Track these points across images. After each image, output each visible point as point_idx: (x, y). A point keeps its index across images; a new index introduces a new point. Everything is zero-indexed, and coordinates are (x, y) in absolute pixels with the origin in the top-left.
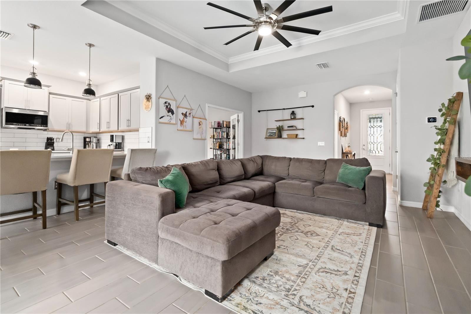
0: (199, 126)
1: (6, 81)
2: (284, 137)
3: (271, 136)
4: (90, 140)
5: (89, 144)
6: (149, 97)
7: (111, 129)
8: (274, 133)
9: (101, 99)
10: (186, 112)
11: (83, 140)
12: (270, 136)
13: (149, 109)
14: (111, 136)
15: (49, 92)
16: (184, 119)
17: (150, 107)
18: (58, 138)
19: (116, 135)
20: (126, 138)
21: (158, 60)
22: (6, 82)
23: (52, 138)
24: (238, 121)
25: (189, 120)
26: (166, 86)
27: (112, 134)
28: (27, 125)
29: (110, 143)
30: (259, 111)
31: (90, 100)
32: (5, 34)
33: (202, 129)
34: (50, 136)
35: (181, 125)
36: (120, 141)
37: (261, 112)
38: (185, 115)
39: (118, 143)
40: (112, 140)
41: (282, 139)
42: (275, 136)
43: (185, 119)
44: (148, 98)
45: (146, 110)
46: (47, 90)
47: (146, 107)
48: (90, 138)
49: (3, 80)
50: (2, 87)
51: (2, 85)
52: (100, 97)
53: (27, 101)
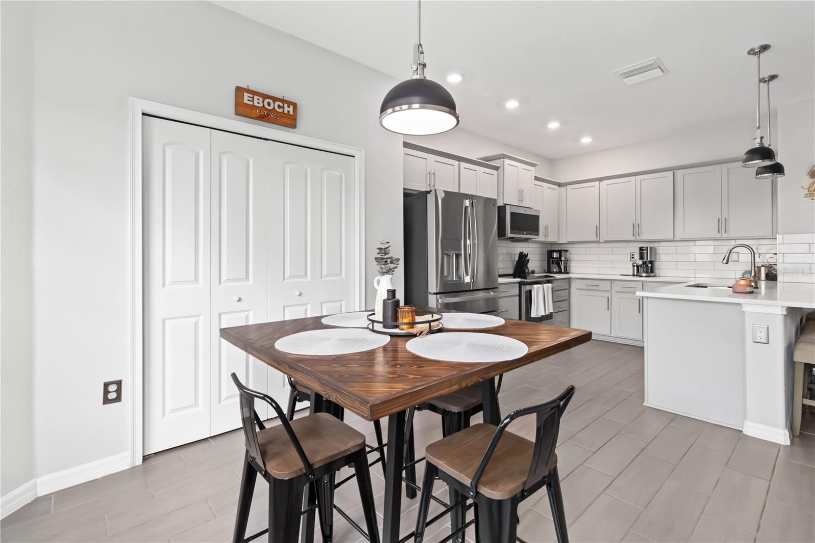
1: (505, 160)
4: (558, 257)
7: (645, 236)
9: (603, 183)
22: (507, 161)
28: (524, 233)
40: (642, 257)
45: (810, 198)
46: (533, 172)
47: (810, 194)
48: (560, 252)
49: (501, 159)
50: (498, 170)
51: (499, 167)
52: (600, 179)
53: (521, 193)
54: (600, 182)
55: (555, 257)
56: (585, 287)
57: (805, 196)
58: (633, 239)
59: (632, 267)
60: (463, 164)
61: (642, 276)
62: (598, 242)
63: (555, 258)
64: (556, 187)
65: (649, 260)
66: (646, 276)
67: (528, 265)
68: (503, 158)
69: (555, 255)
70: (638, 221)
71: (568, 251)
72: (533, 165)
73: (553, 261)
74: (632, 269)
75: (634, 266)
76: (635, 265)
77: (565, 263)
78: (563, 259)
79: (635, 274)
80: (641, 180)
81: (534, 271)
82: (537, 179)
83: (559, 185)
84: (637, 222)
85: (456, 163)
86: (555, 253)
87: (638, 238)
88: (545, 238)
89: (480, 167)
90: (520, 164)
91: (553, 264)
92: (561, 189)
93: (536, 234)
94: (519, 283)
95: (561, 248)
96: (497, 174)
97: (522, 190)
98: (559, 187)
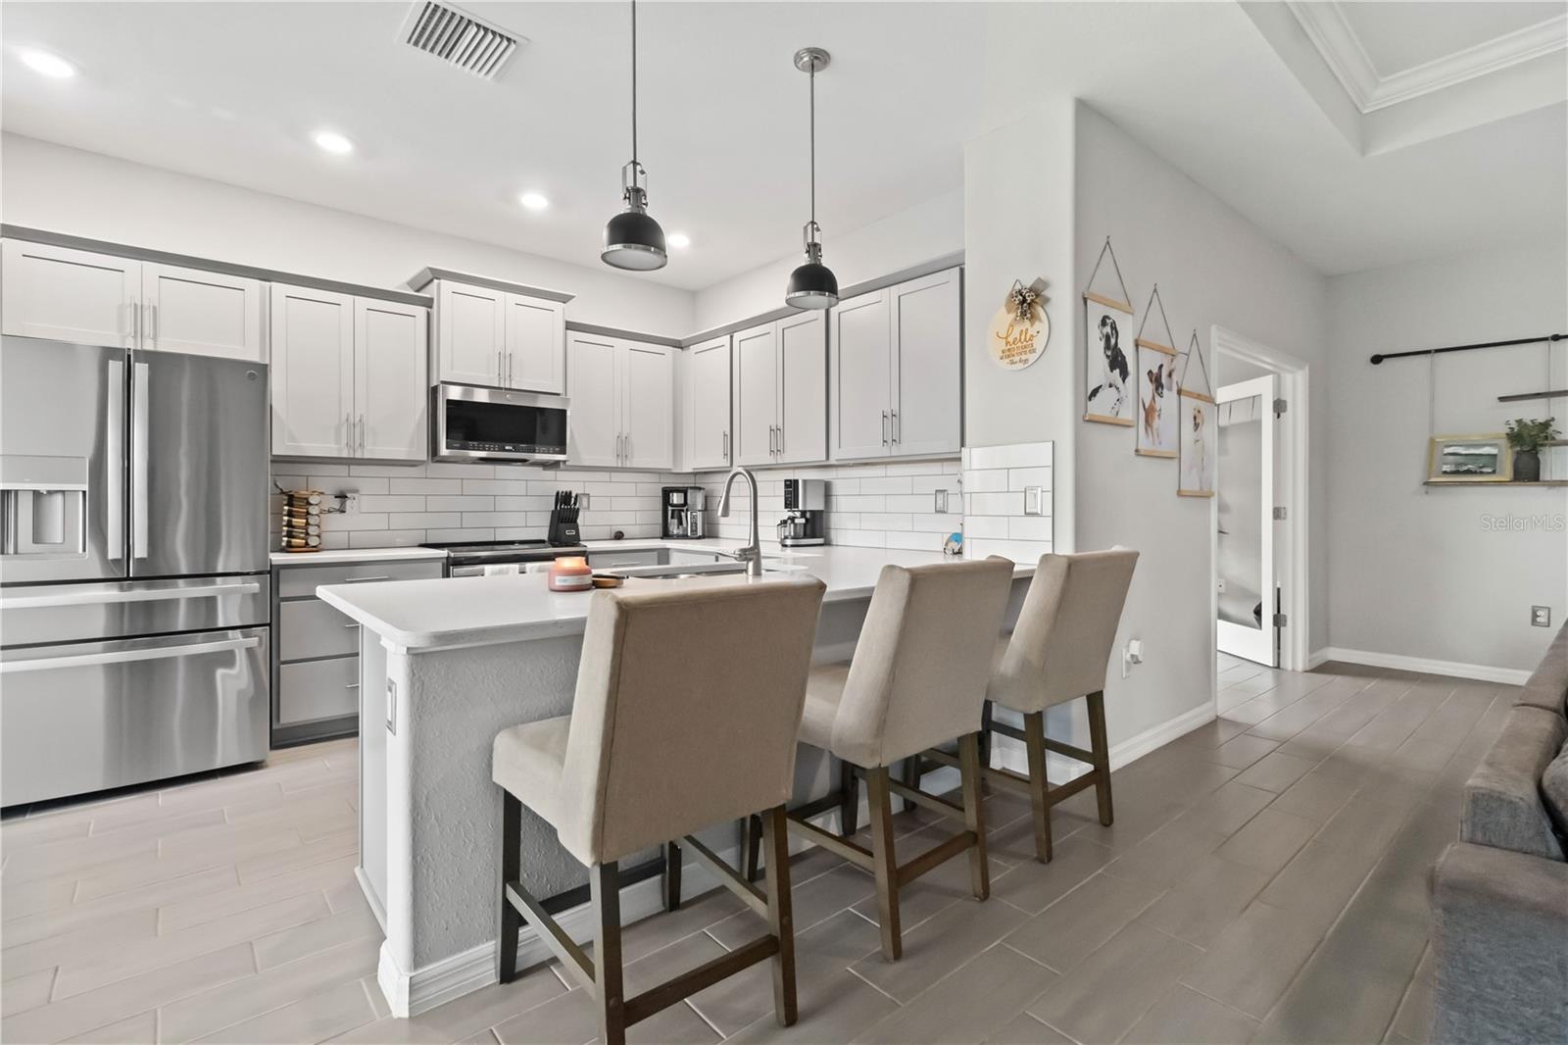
0: (1196, 433)
1: (443, 282)
2: (1557, 477)
3: (1468, 472)
4: (682, 502)
5: (683, 514)
6: (1037, 296)
7: (788, 457)
8: (1484, 461)
9: (737, 336)
10: (1159, 365)
11: (659, 503)
12: (1457, 472)
13: (1032, 358)
14: (787, 486)
15: (567, 323)
16: (1154, 398)
17: (1039, 343)
18: (584, 494)
19: (805, 481)
20: (838, 489)
21: (1086, 110)
22: (446, 285)
23: (570, 493)
24: (1279, 407)
25: (1168, 402)
26: (1104, 244)
27: (791, 475)
28: (507, 448)
29: (786, 514)
30: (1377, 359)
31: (682, 348)
32: (498, 39)
33: (1203, 447)
34: (564, 488)
35: (1146, 429)
36: (820, 507)
37: (1385, 360)
38: (1156, 380)
39: (813, 512)
40: (791, 502)
41: (1544, 489)
42: (1494, 472)
43: (1157, 398)
44: (1028, 302)
45: (1008, 360)
46: (560, 312)
47: (1009, 350)
48: (684, 491)
49: (436, 281)
50: (431, 307)
51: (432, 300)
52: (731, 330)
53: (506, 359)
54: (732, 337)
55: (675, 502)
57: (1001, 354)
60: (280, 289)
63: (675, 505)
64: (668, 350)
65: (800, 508)
67: (578, 521)
68: (438, 279)
69: (676, 498)
70: (779, 421)
71: (702, 488)
72: (561, 298)
73: (672, 511)
77: (692, 517)
78: (691, 506)
80: (783, 330)
81: (621, 532)
82: (571, 326)
83: (679, 345)
84: (777, 424)
85: (253, 285)
86: (675, 494)
87: (780, 461)
88: (620, 461)
89: (357, 297)
90: (507, 294)
91: (672, 517)
92: (685, 353)
93: (554, 450)
94: (445, 561)
95: (689, 482)
96: (428, 313)
97: (508, 353)
98: (680, 350)
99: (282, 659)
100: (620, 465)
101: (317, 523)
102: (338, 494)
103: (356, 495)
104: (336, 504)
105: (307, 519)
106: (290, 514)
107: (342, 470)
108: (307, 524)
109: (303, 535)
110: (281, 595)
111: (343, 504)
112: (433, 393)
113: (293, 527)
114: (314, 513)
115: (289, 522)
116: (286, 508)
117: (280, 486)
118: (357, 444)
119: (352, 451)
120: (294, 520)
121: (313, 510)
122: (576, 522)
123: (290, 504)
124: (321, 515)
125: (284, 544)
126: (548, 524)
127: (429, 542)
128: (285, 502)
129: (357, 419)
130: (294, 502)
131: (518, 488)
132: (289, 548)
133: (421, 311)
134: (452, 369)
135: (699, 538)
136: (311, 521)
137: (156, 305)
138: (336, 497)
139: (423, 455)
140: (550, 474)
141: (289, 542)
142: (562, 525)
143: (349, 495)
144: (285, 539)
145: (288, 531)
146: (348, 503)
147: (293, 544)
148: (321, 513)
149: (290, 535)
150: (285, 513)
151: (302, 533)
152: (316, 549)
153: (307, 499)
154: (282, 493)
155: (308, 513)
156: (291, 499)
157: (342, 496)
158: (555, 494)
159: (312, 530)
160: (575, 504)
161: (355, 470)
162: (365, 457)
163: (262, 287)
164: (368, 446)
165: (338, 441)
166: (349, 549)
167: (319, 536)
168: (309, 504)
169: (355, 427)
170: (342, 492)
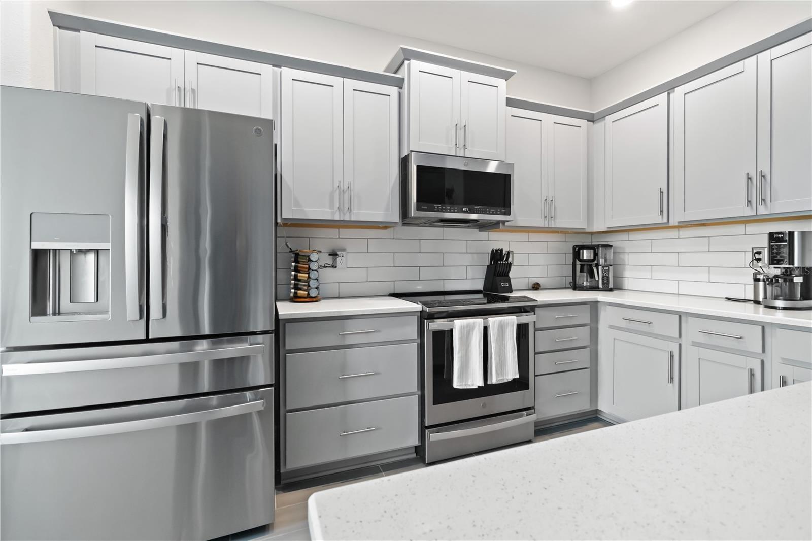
1: (413, 62)
4: (593, 258)
5: (593, 268)
9: (679, 91)
11: (569, 259)
15: (508, 99)
18: (512, 252)
22: (416, 65)
23: (502, 250)
28: (464, 210)
46: (502, 88)
48: (594, 248)
49: (406, 62)
50: (401, 88)
51: (403, 79)
52: (669, 87)
53: (461, 130)
54: (669, 94)
55: (585, 258)
56: (624, 324)
58: (749, 212)
59: (752, 282)
60: (288, 73)
61: (775, 308)
62: (665, 227)
63: (585, 261)
64: (583, 123)
65: (796, 265)
66: (785, 308)
67: (511, 274)
68: (409, 60)
69: (586, 255)
70: (765, 167)
71: (611, 246)
72: (506, 76)
73: (582, 266)
74: (752, 287)
75: (757, 280)
76: (761, 277)
77: (604, 271)
78: (602, 261)
79: (761, 298)
80: (771, 61)
81: (538, 284)
82: (510, 102)
83: (592, 119)
84: (759, 170)
85: (267, 69)
86: (585, 251)
87: (762, 210)
88: (546, 222)
89: (345, 79)
90: (462, 72)
91: (582, 271)
92: (599, 126)
93: (501, 211)
94: (419, 314)
95: (596, 241)
96: (400, 94)
97: (462, 125)
98: (592, 123)
99: (288, 408)
100: (546, 226)
101: (316, 277)
102: (331, 252)
103: (343, 253)
104: (329, 260)
105: (309, 274)
106: (297, 270)
107: (333, 232)
108: (309, 277)
109: (305, 288)
110: (287, 348)
111: (335, 261)
112: (404, 163)
113: (300, 280)
114: (314, 269)
115: (296, 276)
116: (293, 264)
117: (290, 247)
118: (346, 208)
119: (342, 215)
120: (299, 274)
121: (314, 266)
122: (508, 275)
123: (296, 261)
124: (319, 270)
125: (292, 295)
126: (484, 277)
127: (397, 291)
128: (293, 259)
129: (346, 187)
130: (300, 260)
131: (461, 247)
132: (296, 299)
133: (393, 91)
134: (419, 141)
135: (611, 290)
136: (312, 276)
137: (195, 88)
138: (330, 255)
139: (395, 217)
140: (484, 235)
141: (295, 293)
142: (498, 279)
143: (339, 253)
144: (293, 291)
145: (295, 284)
146: (339, 259)
147: (299, 295)
148: (319, 268)
149: (296, 288)
150: (292, 268)
151: (305, 285)
152: (315, 300)
153: (309, 256)
154: (291, 251)
155: (309, 269)
156: (297, 257)
157: (334, 254)
158: (490, 252)
159: (313, 283)
160: (507, 260)
161: (344, 232)
162: (352, 220)
163: (274, 73)
164: (355, 210)
165: (331, 206)
166: (339, 298)
167: (317, 288)
168: (310, 260)
169: (344, 193)
170: (333, 250)
